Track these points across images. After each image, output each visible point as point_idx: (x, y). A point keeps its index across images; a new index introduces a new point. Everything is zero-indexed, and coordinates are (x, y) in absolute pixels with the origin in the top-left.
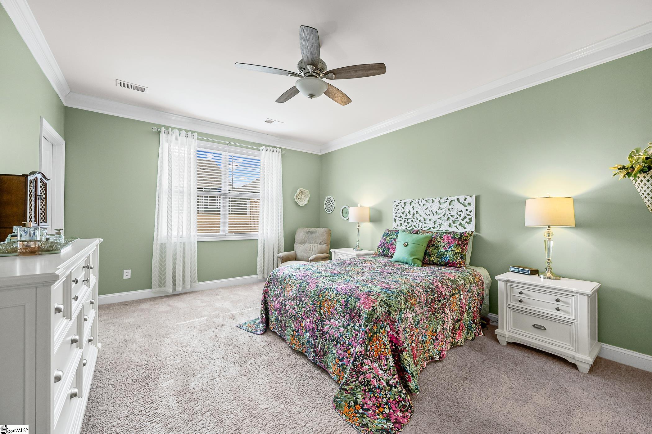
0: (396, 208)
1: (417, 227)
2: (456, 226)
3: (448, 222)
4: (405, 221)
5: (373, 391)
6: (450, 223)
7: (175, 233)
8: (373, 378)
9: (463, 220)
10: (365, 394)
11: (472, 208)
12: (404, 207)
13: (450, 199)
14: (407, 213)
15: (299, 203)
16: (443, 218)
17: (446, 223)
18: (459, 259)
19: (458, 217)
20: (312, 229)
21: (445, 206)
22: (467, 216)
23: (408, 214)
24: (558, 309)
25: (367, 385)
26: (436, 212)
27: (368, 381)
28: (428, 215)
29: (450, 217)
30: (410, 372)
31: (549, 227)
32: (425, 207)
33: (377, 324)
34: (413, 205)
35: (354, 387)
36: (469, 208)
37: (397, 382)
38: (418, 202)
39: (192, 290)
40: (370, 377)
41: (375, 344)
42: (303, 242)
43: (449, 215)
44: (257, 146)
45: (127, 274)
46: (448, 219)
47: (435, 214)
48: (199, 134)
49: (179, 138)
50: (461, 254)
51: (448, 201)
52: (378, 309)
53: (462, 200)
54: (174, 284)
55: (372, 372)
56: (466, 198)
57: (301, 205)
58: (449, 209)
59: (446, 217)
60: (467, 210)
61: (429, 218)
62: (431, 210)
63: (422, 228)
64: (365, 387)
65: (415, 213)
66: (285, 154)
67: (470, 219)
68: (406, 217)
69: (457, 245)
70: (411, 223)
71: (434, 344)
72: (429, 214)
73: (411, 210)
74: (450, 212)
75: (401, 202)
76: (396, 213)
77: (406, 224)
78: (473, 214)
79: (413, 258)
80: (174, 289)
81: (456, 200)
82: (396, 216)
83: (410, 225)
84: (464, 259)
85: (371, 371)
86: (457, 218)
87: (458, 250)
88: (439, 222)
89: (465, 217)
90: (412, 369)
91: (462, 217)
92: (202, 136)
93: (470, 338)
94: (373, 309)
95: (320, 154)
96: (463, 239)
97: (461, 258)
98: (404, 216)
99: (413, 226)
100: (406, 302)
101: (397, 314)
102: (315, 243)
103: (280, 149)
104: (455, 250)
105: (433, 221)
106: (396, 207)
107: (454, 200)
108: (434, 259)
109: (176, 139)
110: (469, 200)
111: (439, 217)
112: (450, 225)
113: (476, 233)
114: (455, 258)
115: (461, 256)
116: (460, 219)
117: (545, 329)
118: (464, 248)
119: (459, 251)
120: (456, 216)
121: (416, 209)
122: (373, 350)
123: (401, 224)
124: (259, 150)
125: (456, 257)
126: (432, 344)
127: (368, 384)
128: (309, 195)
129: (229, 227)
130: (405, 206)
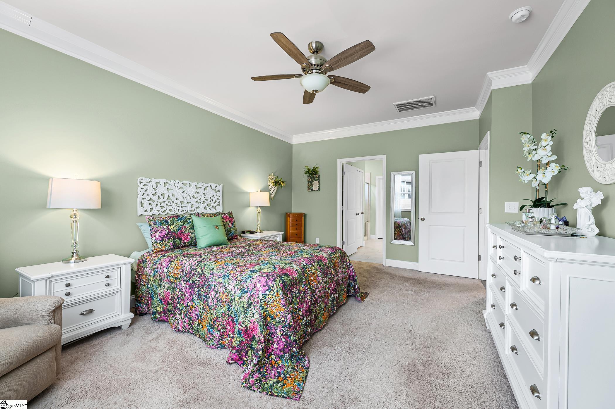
0: (142, 189)
1: (173, 211)
2: (210, 208)
4: (157, 205)
9: (214, 203)
12: (155, 187)
13: (206, 185)
14: (160, 195)
19: (211, 200)
21: (201, 191)
22: (217, 200)
28: (185, 198)
29: (205, 201)
36: (218, 193)
43: (204, 199)
51: (204, 187)
53: (214, 188)
56: (216, 186)
58: (204, 194)
59: (202, 201)
61: (186, 201)
63: (178, 211)
65: (171, 195)
67: (219, 202)
68: (158, 201)
70: (166, 207)
73: (165, 192)
75: (150, 181)
76: (143, 195)
77: (158, 208)
78: (221, 199)
81: (209, 187)
82: (143, 199)
83: (164, 209)
86: (210, 202)
88: (196, 205)
89: (216, 201)
98: (155, 198)
99: (168, 211)
105: (190, 204)
106: (144, 187)
107: (208, 186)
111: (196, 200)
112: (205, 208)
116: (212, 203)
123: (151, 209)
130: (157, 187)
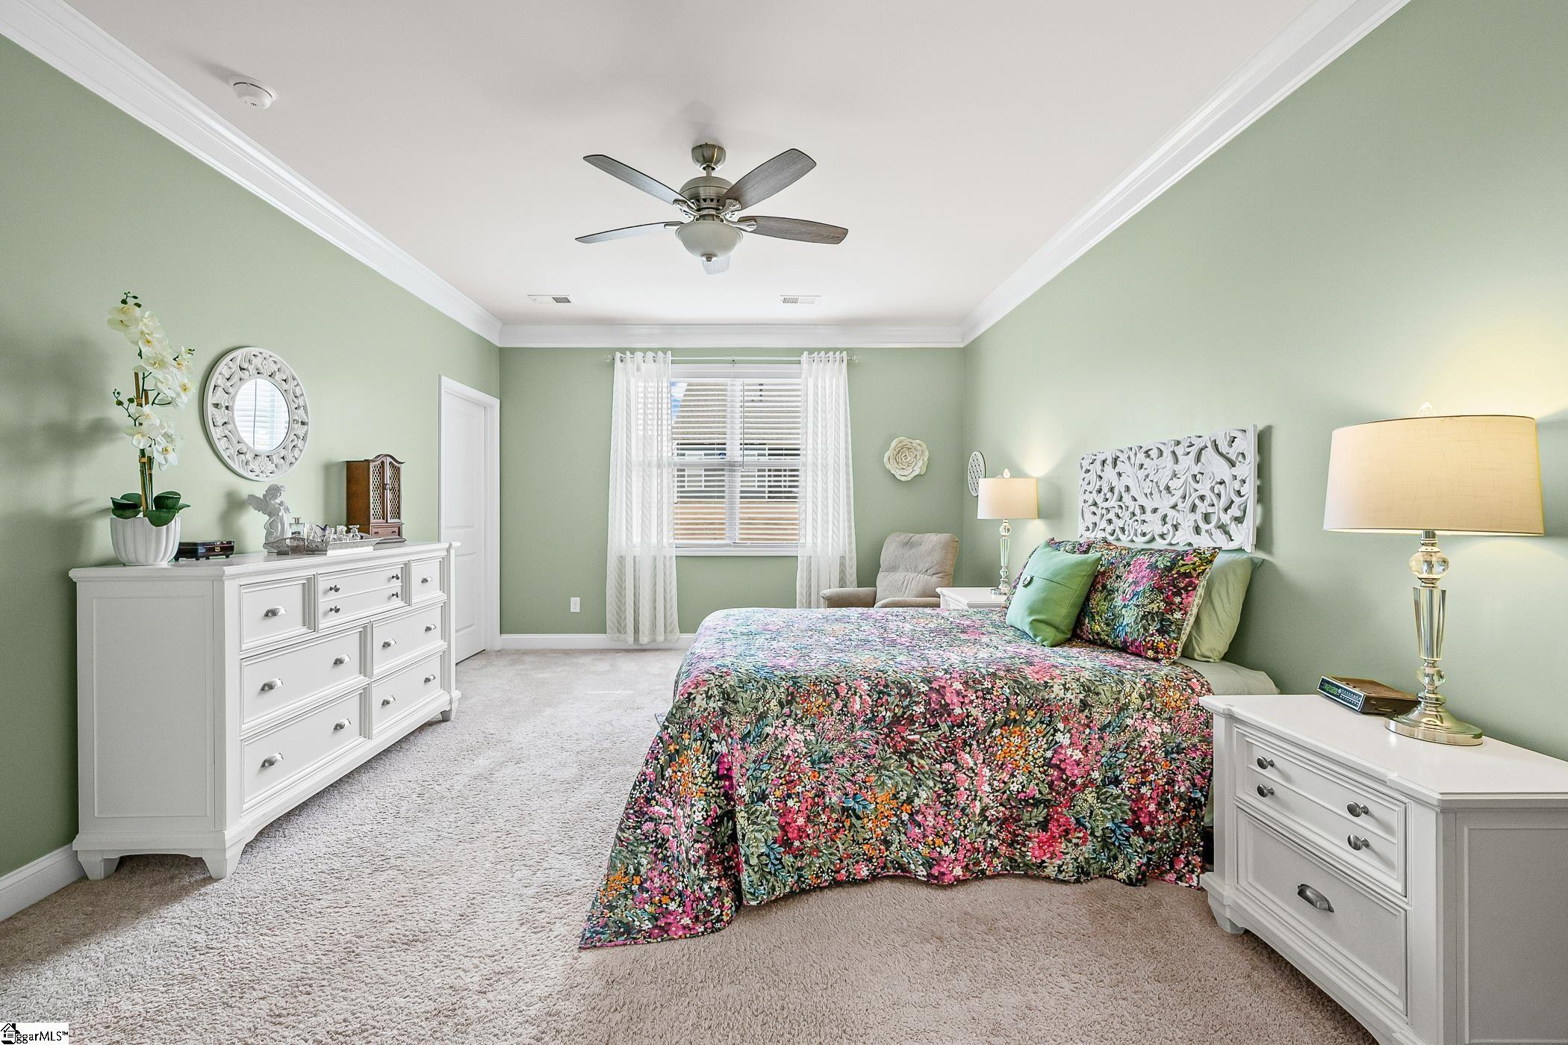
3: (1192, 517)
5: (668, 862)
6: (1196, 521)
7: (637, 540)
8: (673, 837)
10: (655, 862)
11: (1247, 469)
15: (898, 474)
16: (1180, 506)
17: (1187, 521)
18: (1152, 635)
20: (917, 537)
23: (1109, 495)
24: (1356, 844)
25: (659, 846)
26: (1168, 488)
27: (663, 839)
30: (743, 852)
31: (1430, 534)
32: (1142, 474)
33: (690, 729)
34: (1120, 467)
35: (631, 838)
37: (699, 857)
38: (1129, 458)
39: (667, 645)
40: (668, 832)
41: (684, 769)
42: (893, 569)
44: (792, 355)
45: (575, 604)
46: (1194, 508)
47: (1164, 492)
48: (675, 351)
49: (643, 366)
50: (1163, 620)
52: (698, 701)
54: (636, 631)
55: (672, 824)
57: (903, 479)
60: (1235, 477)
62: (1155, 481)
64: (658, 848)
66: (854, 361)
69: (1153, 591)
71: (905, 834)
72: (1151, 494)
74: (1197, 486)
79: (1032, 618)
80: (636, 639)
84: (1173, 635)
85: (672, 821)
87: (1154, 606)
90: (748, 847)
91: (1224, 502)
92: (681, 356)
93: (1122, 875)
94: (688, 697)
95: (962, 345)
96: (1177, 573)
97: (1162, 632)
100: (789, 703)
101: (747, 723)
102: (915, 569)
103: (845, 353)
104: (1143, 605)
108: (1102, 628)
109: (638, 369)
110: (1241, 445)
113: (1261, 555)
114: (1142, 630)
115: (1162, 626)
117: (1330, 910)
118: (1177, 600)
119: (1156, 609)
120: (1210, 497)
121: (1125, 480)
122: (679, 781)
124: (799, 362)
125: (1144, 627)
126: (899, 831)
127: (662, 844)
128: (927, 453)
129: (741, 529)
